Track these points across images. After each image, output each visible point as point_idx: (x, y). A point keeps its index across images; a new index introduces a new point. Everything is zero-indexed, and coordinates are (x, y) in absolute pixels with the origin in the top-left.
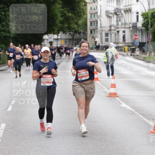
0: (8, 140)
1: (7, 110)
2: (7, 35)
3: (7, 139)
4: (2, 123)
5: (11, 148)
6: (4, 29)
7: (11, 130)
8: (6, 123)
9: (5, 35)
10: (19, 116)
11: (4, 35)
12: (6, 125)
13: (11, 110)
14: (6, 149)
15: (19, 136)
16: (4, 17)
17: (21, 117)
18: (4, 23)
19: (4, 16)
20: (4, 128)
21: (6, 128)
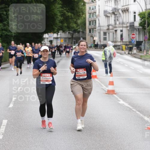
0: (10, 135)
1: (9, 107)
2: (8, 34)
3: (8, 135)
4: (4, 119)
5: (13, 144)
6: (5, 28)
7: (13, 126)
8: (7, 119)
9: (7, 34)
10: (20, 113)
11: (5, 34)
12: (8, 121)
13: (13, 107)
14: (8, 145)
15: (20, 131)
16: (5, 17)
17: (22, 113)
18: (5, 23)
19: (5, 15)
20: (6, 124)
21: (7, 124)
